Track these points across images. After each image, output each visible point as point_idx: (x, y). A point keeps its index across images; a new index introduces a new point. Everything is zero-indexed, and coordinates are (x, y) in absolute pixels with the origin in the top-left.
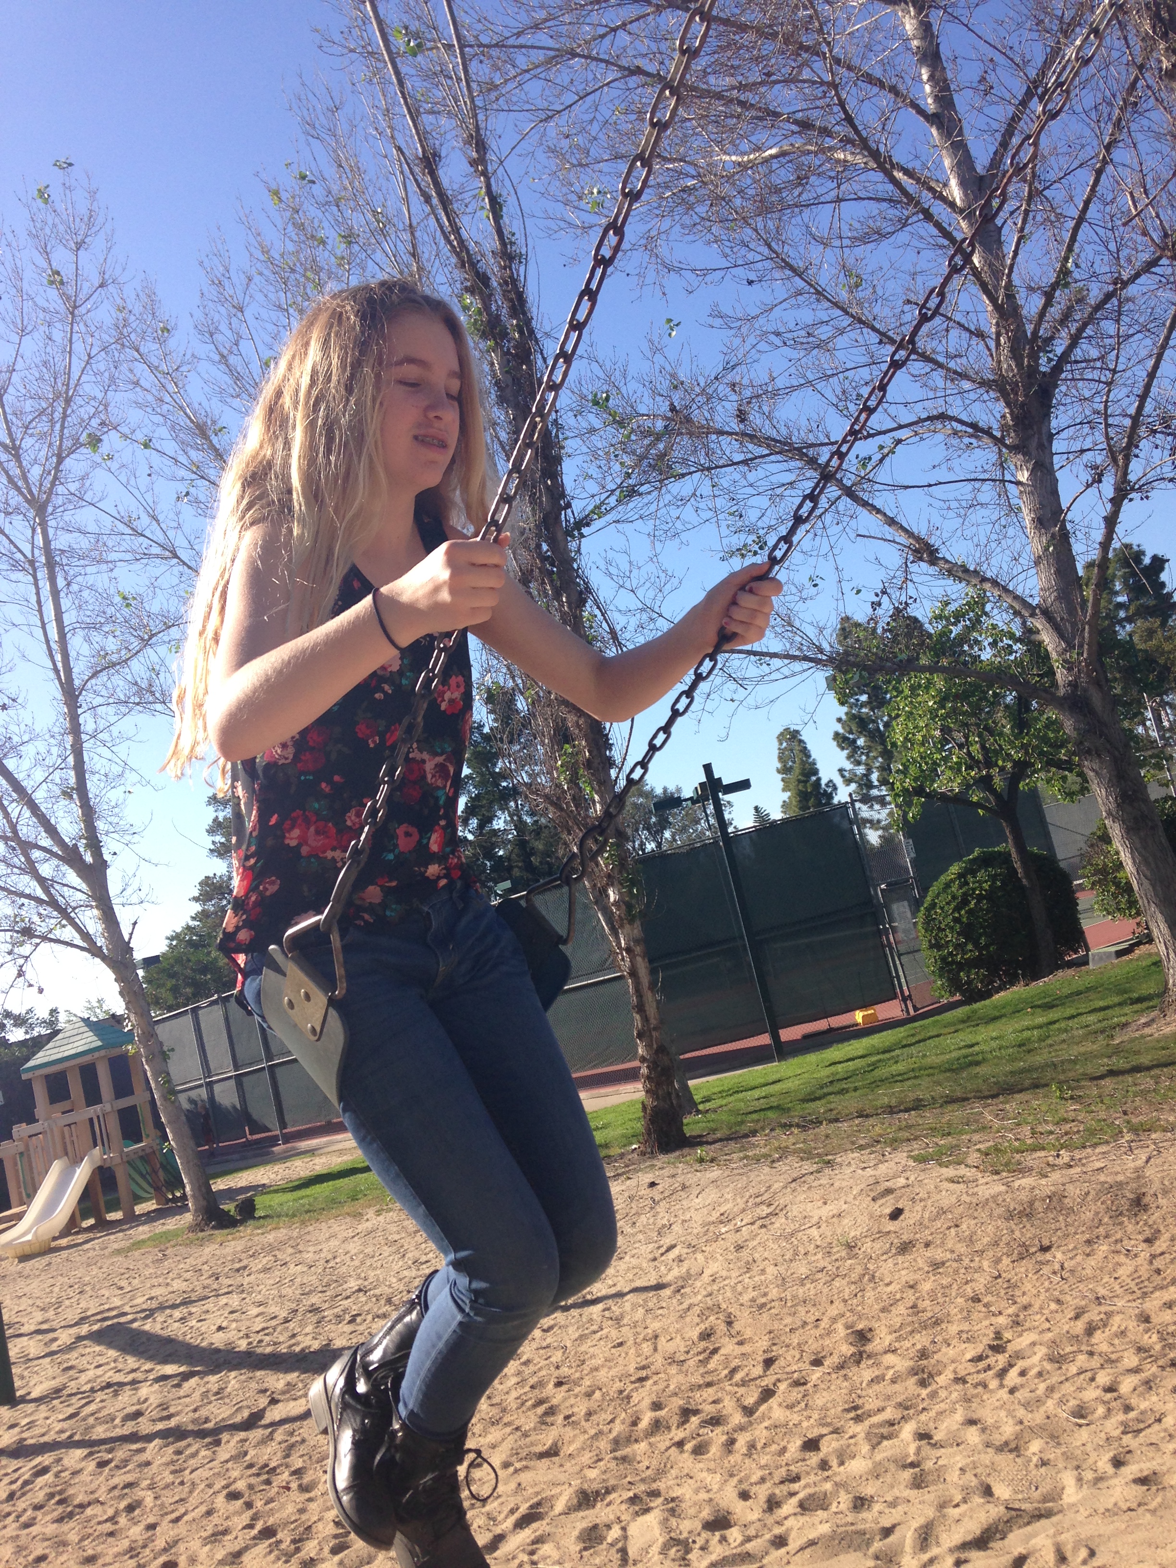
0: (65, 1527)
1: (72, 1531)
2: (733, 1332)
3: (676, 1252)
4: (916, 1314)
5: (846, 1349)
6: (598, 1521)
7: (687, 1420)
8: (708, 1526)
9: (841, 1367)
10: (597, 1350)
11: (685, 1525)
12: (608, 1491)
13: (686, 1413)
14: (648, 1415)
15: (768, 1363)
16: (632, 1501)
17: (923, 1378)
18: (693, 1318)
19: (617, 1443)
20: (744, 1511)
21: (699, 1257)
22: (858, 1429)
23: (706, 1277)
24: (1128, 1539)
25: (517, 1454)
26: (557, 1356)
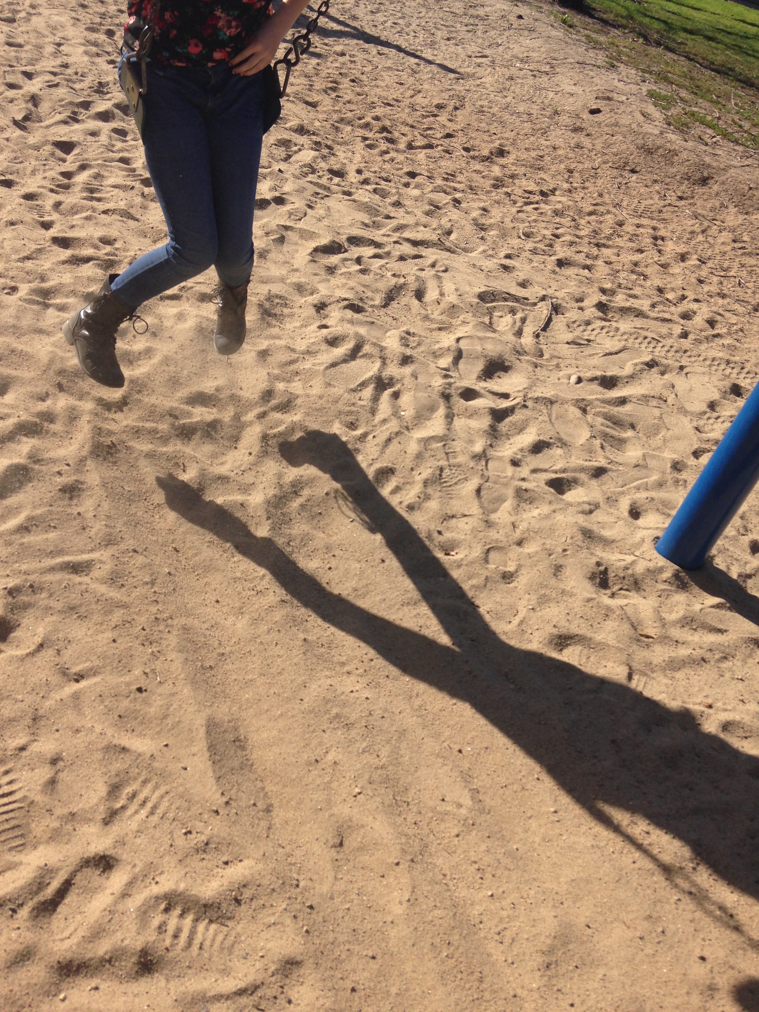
2: (454, 113)
3: (483, 60)
4: (537, 159)
5: (486, 153)
6: (294, 140)
7: (382, 133)
8: (331, 171)
9: (473, 158)
10: (388, 78)
11: (323, 165)
12: (314, 134)
13: (384, 129)
14: (368, 119)
15: (449, 136)
16: (316, 143)
17: (498, 184)
18: (446, 95)
19: (342, 120)
20: (353, 177)
21: (489, 69)
22: (439, 182)
23: (478, 82)
24: (465, 277)
25: (296, 94)
26: (369, 68)
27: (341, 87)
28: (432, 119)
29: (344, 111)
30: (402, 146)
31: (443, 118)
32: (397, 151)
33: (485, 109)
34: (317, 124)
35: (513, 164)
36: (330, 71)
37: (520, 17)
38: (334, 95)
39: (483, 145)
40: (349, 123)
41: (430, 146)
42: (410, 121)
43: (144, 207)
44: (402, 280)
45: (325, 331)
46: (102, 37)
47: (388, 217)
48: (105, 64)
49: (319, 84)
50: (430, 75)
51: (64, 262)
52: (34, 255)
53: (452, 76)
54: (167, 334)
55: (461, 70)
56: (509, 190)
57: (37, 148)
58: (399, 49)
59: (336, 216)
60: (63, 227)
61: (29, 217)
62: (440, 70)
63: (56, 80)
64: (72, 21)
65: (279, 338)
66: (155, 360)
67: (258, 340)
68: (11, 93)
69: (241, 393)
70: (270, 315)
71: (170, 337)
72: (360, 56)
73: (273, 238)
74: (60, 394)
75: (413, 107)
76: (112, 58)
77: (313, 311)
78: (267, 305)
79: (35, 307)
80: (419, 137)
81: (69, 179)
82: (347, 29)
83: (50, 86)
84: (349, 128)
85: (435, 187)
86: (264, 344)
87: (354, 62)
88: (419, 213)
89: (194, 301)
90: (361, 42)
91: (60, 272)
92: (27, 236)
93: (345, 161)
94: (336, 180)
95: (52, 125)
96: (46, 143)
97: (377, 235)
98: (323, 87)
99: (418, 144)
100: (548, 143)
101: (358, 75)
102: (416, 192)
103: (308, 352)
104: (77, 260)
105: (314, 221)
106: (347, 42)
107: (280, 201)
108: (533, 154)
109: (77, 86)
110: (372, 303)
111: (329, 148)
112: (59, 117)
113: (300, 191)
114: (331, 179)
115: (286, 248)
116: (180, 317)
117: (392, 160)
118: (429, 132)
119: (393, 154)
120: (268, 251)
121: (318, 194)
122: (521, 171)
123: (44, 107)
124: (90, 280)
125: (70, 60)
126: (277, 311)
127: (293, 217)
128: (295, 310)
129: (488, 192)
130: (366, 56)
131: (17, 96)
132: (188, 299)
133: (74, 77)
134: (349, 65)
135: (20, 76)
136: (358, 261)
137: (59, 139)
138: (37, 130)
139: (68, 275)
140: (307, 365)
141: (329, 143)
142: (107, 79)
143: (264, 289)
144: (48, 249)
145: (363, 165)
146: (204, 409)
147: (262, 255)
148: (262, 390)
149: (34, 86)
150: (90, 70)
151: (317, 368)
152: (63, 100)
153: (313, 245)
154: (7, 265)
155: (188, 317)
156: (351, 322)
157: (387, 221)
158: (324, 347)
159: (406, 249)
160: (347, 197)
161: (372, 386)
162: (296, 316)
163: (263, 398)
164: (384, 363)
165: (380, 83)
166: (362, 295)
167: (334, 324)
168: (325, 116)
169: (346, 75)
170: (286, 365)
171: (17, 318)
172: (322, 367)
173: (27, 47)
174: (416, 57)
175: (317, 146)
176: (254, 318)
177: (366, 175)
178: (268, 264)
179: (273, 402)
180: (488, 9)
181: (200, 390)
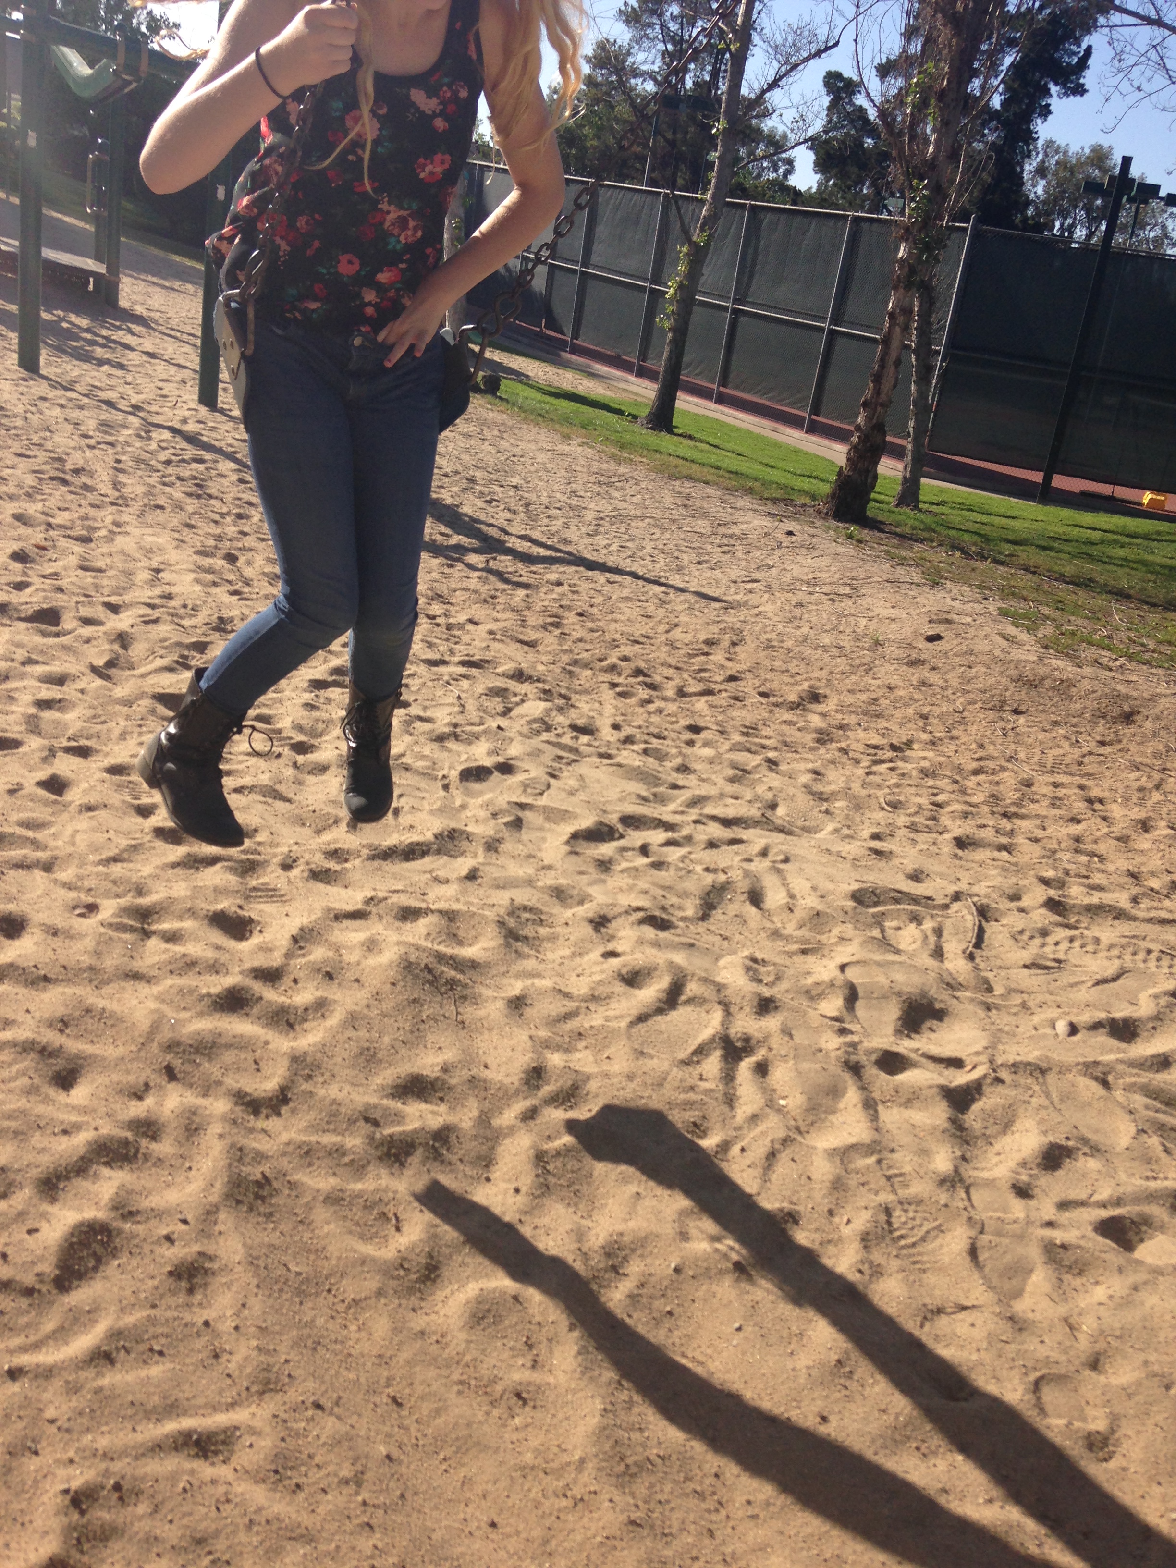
0: (189, 501)
1: (191, 505)
2: (732, 650)
3: (755, 585)
4: (870, 704)
5: (793, 698)
6: (512, 688)
7: (635, 676)
8: (574, 727)
9: (777, 705)
10: (629, 611)
11: (560, 719)
12: (538, 680)
13: (638, 672)
14: (613, 659)
15: (732, 678)
16: (545, 692)
17: (824, 738)
18: (715, 628)
19: (575, 662)
20: (607, 734)
21: (766, 596)
22: (737, 738)
23: (755, 611)
24: (819, 868)
25: (504, 631)
26: (599, 600)
27: (565, 622)
28: (702, 658)
29: (577, 651)
30: (670, 693)
31: (718, 657)
32: (665, 699)
33: (776, 644)
34: (541, 668)
35: (837, 711)
36: (546, 603)
37: (790, 533)
38: (557, 632)
39: (787, 688)
40: (586, 666)
41: (709, 692)
42: (673, 662)
43: (299, 782)
44: (722, 877)
45: (614, 962)
46: (219, 563)
47: (675, 787)
48: (225, 596)
49: (533, 620)
50: (687, 606)
51: (174, 865)
52: (126, 855)
53: (717, 605)
54: (350, 975)
55: (729, 598)
56: (843, 745)
57: (128, 703)
58: (635, 575)
59: (596, 787)
61: (116, 799)
62: (698, 599)
63: (156, 614)
64: (175, 543)
65: (538, 975)
66: (335, 1019)
67: (505, 981)
68: (88, 631)
69: (488, 1074)
70: (517, 938)
71: (357, 980)
72: (583, 586)
73: (505, 820)
74: (171, 1086)
75: (672, 645)
76: (236, 587)
77: (589, 930)
78: (511, 922)
79: (127, 936)
80: (691, 681)
82: (559, 555)
83: (146, 622)
84: (589, 673)
85: (734, 745)
86: (516, 988)
87: (577, 592)
88: (720, 781)
89: (391, 920)
90: (582, 569)
91: (168, 880)
92: (114, 826)
93: (592, 714)
94: (585, 739)
95: (150, 673)
96: (142, 695)
97: (665, 812)
98: (541, 621)
99: (692, 690)
100: (879, 682)
101: (586, 607)
102: (708, 752)
103: (594, 998)
104: (195, 861)
105: (564, 795)
106: (561, 569)
107: (506, 768)
109: (186, 622)
110: (681, 914)
111: (564, 697)
112: (159, 663)
113: (536, 753)
114: (577, 738)
115: (525, 835)
116: (371, 946)
117: (660, 711)
118: (703, 674)
119: (658, 704)
120: (499, 841)
121: (561, 758)
122: (852, 719)
123: (138, 650)
124: (218, 891)
125: (174, 590)
126: (528, 931)
127: (529, 790)
128: (558, 929)
129: (814, 749)
130: (592, 586)
131: (96, 635)
132: (380, 917)
133: (182, 611)
134: (570, 596)
135: (101, 608)
136: (644, 850)
137: (161, 691)
138: (127, 680)
139: (183, 885)
140: (596, 1019)
141: (563, 692)
142: (231, 614)
143: (503, 898)
144: (148, 845)
145: (619, 718)
146: (424, 1106)
147: (492, 846)
148: (525, 1067)
149: (123, 622)
150: (205, 602)
151: (614, 1024)
152: (165, 640)
153: (568, 829)
154: (81, 871)
155: (383, 945)
156: (656, 944)
157: (676, 792)
158: (619, 988)
159: (716, 831)
160: (605, 761)
161: (718, 1053)
162: (561, 939)
163: (527, 1082)
164: (728, 1013)
165: (619, 617)
166: (664, 902)
167: (628, 950)
168: (550, 658)
169: (569, 608)
170: (559, 1021)
171: (97, 954)
172: (623, 1024)
173: (110, 573)
174: (661, 584)
175: (547, 695)
176: (492, 944)
177: (627, 731)
178: (502, 860)
179: (547, 1089)
180: (744, 527)
181: (415, 1070)
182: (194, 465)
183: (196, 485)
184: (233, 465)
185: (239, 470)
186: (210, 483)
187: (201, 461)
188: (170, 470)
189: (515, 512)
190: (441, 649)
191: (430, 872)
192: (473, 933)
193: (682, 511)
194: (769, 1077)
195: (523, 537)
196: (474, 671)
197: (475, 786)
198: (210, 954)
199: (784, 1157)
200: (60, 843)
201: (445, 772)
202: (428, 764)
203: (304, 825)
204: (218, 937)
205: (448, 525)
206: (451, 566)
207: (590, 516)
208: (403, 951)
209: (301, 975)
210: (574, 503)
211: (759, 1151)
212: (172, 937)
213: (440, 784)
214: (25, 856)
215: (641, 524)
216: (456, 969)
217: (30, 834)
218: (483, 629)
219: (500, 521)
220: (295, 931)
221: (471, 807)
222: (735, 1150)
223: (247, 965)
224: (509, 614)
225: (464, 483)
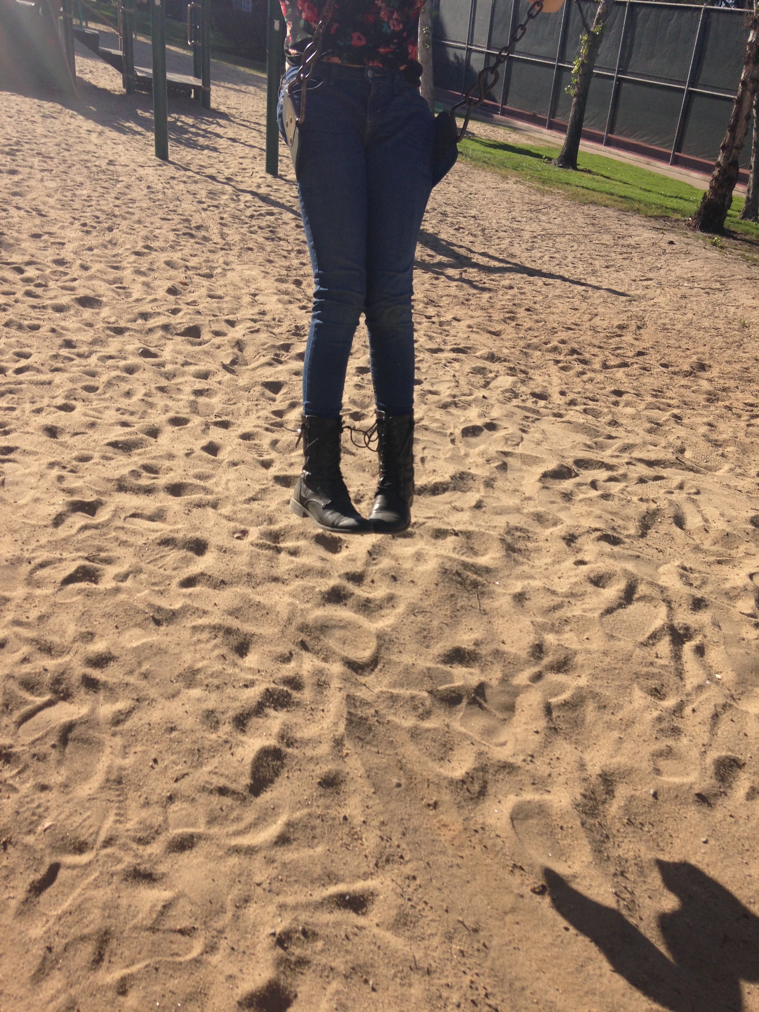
0: (267, 243)
1: (269, 246)
2: (638, 332)
3: (649, 282)
4: (743, 372)
5: (686, 367)
6: (488, 367)
7: (572, 355)
8: (534, 395)
9: (675, 373)
10: (561, 306)
11: (524, 389)
12: (505, 360)
13: (573, 352)
14: (554, 343)
15: (640, 354)
16: (511, 369)
17: (712, 398)
18: (624, 316)
19: (529, 346)
20: (557, 399)
21: (659, 291)
22: (649, 399)
23: (652, 302)
24: (723, 499)
25: (478, 325)
26: (539, 298)
27: (518, 316)
28: (617, 339)
29: (528, 337)
30: (597, 366)
31: (628, 338)
32: (594, 371)
33: (669, 327)
34: (505, 351)
35: (719, 377)
36: (503, 303)
37: (671, 243)
38: (513, 324)
39: (681, 360)
40: (536, 348)
41: (624, 365)
42: (597, 343)
44: (653, 506)
45: (583, 568)
46: (291, 287)
47: (610, 437)
48: (298, 309)
49: (497, 316)
50: (602, 300)
52: (259, 496)
53: (624, 298)
54: (408, 578)
55: (632, 293)
56: (727, 403)
57: (248, 390)
58: (563, 279)
59: (554, 439)
60: (283, 465)
61: (250, 456)
62: (609, 294)
63: (257, 326)
64: (263, 274)
65: (531, 577)
67: (509, 581)
68: (217, 340)
69: (505, 648)
70: (514, 550)
71: (412, 582)
72: (528, 289)
73: (496, 464)
74: (305, 655)
75: (594, 329)
76: (303, 304)
77: (563, 545)
78: (509, 539)
79: (266, 552)
80: (611, 357)
81: (281, 417)
82: (509, 266)
83: (252, 332)
84: (539, 353)
85: (648, 404)
86: (518, 587)
87: (524, 293)
88: (641, 432)
89: (429, 538)
90: (525, 275)
92: (250, 476)
93: (544, 384)
94: (542, 403)
95: (258, 367)
96: (255, 384)
97: (606, 456)
98: (501, 316)
99: (612, 363)
100: (748, 355)
101: (531, 304)
102: (629, 410)
103: (573, 595)
105: (533, 445)
106: (511, 277)
107: (492, 427)
108: (738, 366)
109: (276, 331)
110: (626, 533)
111: (524, 372)
112: (263, 360)
113: (510, 415)
114: (536, 402)
115: (510, 475)
116: (419, 557)
117: (591, 380)
118: (619, 351)
119: (589, 375)
120: (493, 480)
121: (527, 417)
122: (731, 384)
123: (249, 351)
125: (266, 308)
126: (520, 545)
127: (509, 442)
128: (541, 544)
129: (705, 407)
130: (533, 288)
131: (223, 343)
132: (422, 536)
133: (272, 323)
134: (519, 296)
135: (224, 324)
136: (594, 485)
137: (267, 380)
138: (244, 373)
140: (576, 610)
141: (523, 368)
142: (303, 323)
143: (501, 521)
144: (271, 488)
145: (564, 387)
146: (464, 670)
147: (489, 484)
148: (531, 644)
149: (238, 333)
150: (286, 315)
151: (589, 615)
152: (264, 344)
153: (540, 470)
154: (235, 508)
155: (427, 557)
156: (612, 556)
157: (610, 441)
158: (590, 588)
159: (643, 470)
160: (559, 419)
161: (667, 638)
162: (544, 551)
163: (533, 655)
164: (670, 608)
165: (555, 310)
166: (613, 524)
167: (593, 560)
168: (511, 343)
169: (519, 305)
170: (550, 611)
171: (251, 565)
172: (596, 615)
173: (227, 299)
174: (583, 284)
175: (512, 371)
176: (498, 555)
177: (571, 396)
178: (497, 494)
179: (547, 660)
180: (637, 238)
181: (456, 645)
182: (268, 217)
183: (271, 231)
184: (291, 216)
185: (296, 219)
186: (278, 230)
187: (272, 214)
188: (254, 222)
189: (475, 236)
190: (438, 340)
191: (450, 503)
192: (483, 547)
193: (591, 228)
194: (705, 657)
195: (484, 254)
196: (461, 356)
197: (472, 440)
198: (319, 564)
199: (725, 717)
200: (220, 489)
201: (451, 430)
202: (439, 425)
203: (364, 471)
204: (321, 552)
205: (432, 249)
206: (437, 279)
207: (527, 235)
208: (441, 561)
209: (376, 578)
210: (515, 226)
211: (706, 712)
212: (294, 553)
213: (449, 439)
214: (201, 499)
215: (563, 240)
216: (476, 573)
217: (202, 483)
218: (463, 324)
219: (466, 244)
220: (369, 548)
221: (471, 454)
222: (688, 711)
223: (342, 571)
224: (479, 313)
225: (440, 217)
